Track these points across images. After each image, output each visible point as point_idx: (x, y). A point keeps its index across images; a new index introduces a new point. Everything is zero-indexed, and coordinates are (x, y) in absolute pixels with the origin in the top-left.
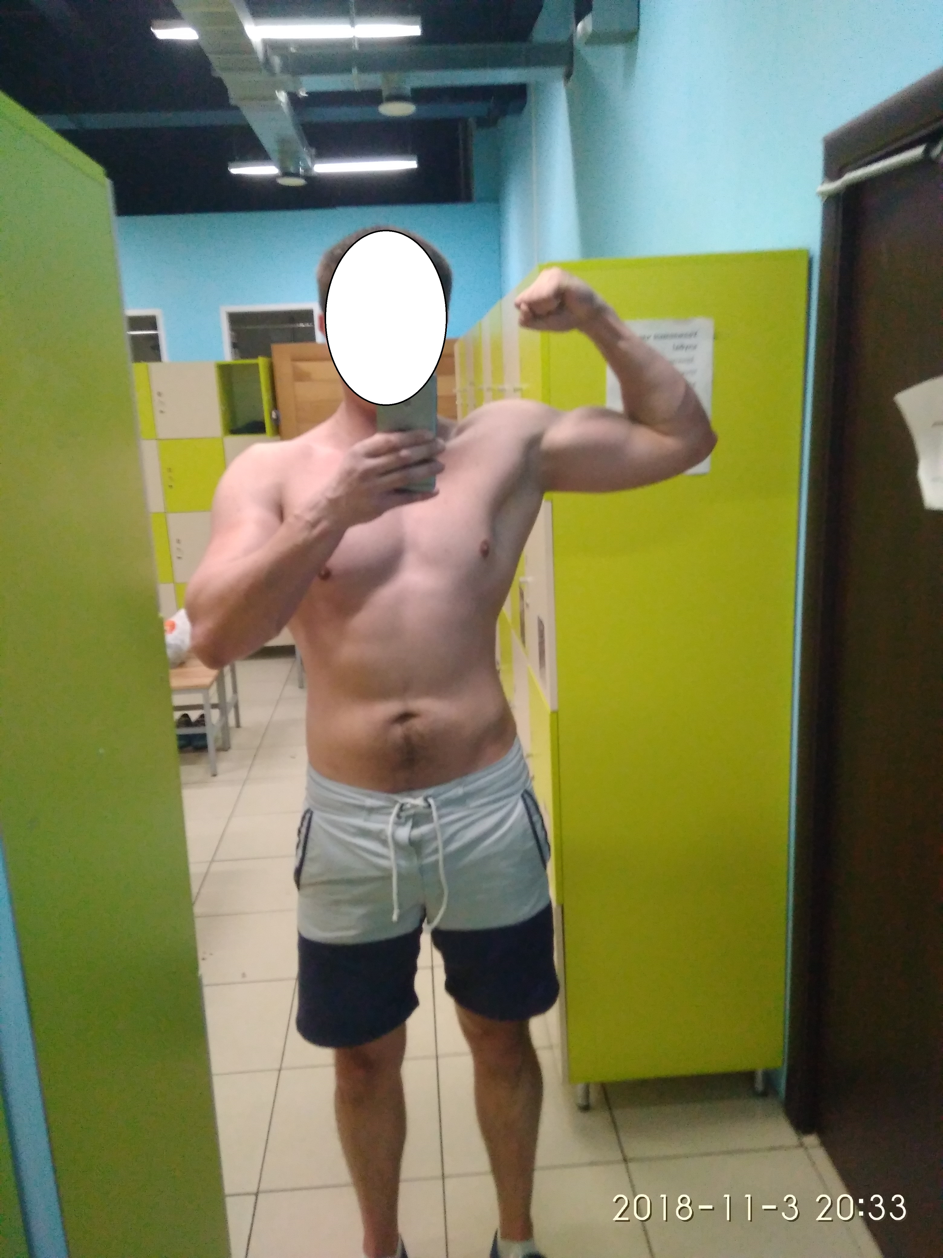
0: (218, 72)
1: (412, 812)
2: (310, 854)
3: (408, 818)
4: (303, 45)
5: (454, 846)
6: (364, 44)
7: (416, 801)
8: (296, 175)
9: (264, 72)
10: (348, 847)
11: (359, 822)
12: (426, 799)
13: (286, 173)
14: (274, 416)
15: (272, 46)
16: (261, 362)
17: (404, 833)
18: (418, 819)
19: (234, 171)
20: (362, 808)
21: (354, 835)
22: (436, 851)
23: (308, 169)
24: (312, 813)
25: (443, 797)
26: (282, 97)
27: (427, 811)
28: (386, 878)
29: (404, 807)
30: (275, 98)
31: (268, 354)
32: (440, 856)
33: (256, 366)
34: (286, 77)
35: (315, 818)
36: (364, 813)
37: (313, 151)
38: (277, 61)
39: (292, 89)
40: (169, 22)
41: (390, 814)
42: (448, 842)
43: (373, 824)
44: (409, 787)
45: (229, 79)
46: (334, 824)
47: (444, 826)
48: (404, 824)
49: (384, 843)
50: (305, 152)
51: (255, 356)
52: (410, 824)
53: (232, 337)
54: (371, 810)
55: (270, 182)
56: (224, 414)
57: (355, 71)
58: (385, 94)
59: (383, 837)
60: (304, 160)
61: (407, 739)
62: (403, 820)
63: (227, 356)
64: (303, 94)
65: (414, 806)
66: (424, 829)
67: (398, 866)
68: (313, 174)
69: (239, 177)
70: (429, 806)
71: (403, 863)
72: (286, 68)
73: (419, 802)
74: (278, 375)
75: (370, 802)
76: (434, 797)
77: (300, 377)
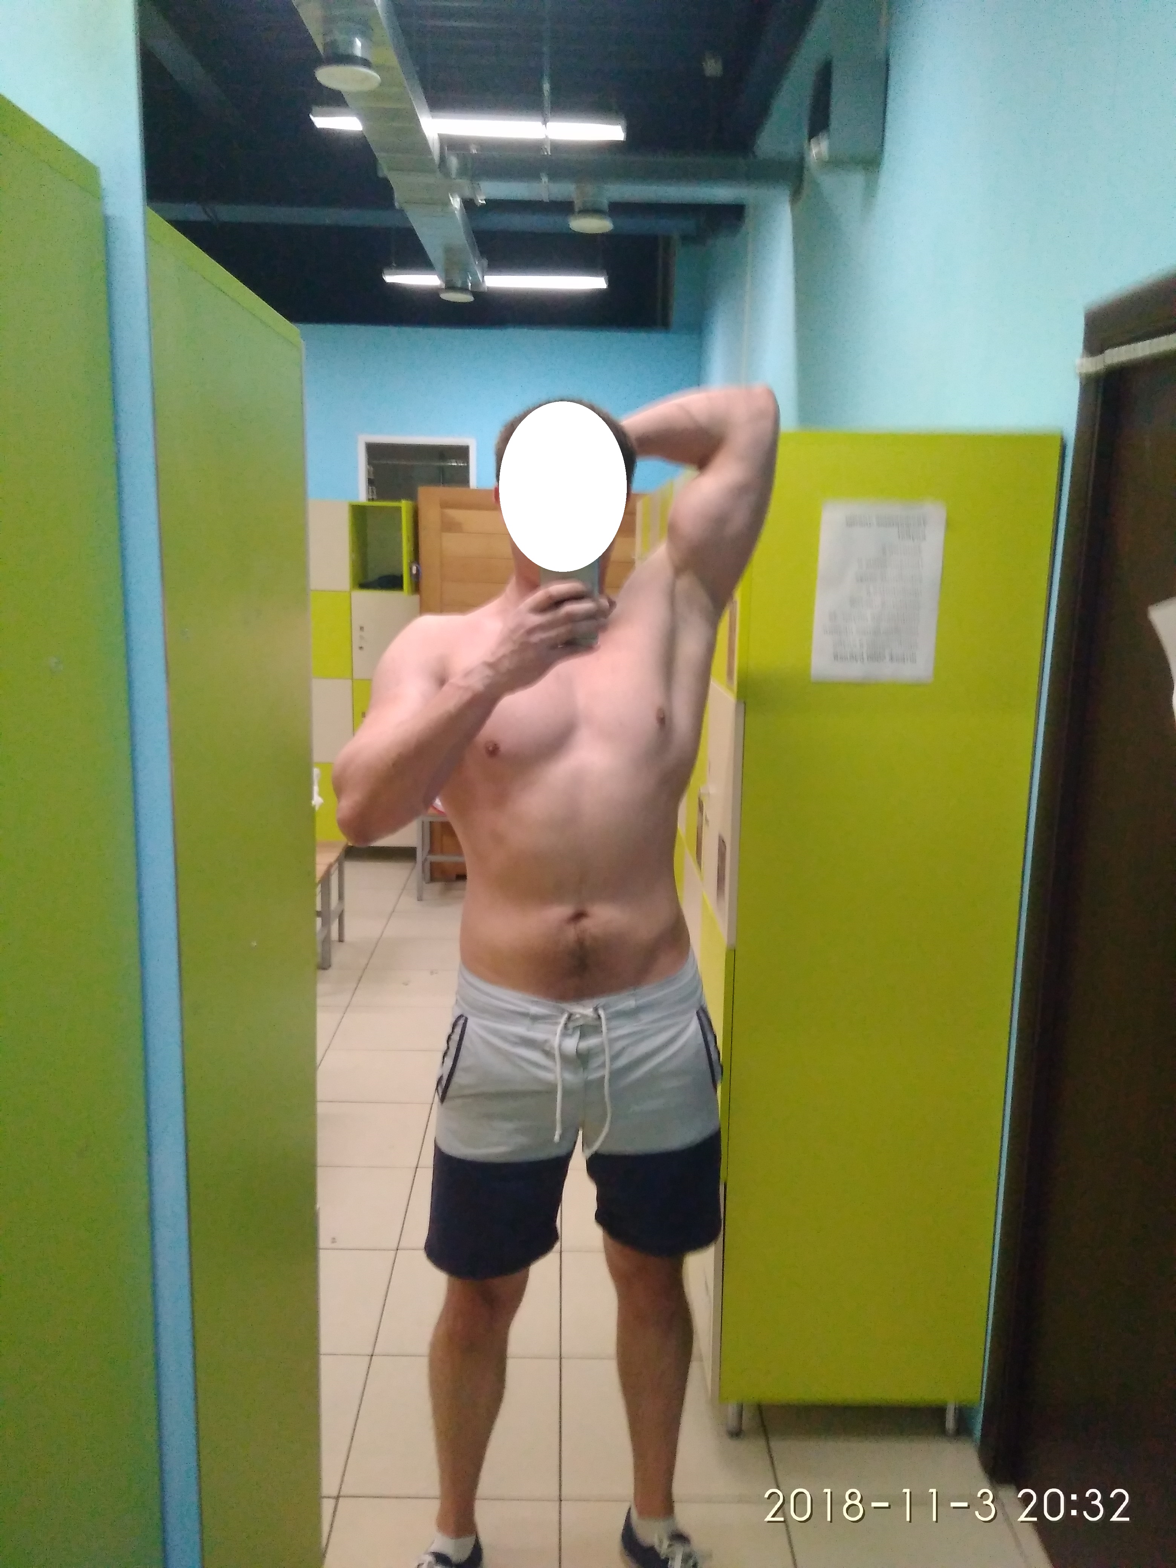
0: (384, 171)
1: (581, 1022)
2: (461, 1064)
3: (575, 1028)
4: (485, 145)
5: (622, 1061)
6: (557, 147)
7: (584, 1010)
8: (464, 289)
9: (439, 174)
10: (507, 1056)
11: (521, 1029)
12: (596, 1009)
13: (450, 287)
14: (414, 571)
15: (450, 144)
16: (405, 505)
17: (571, 1044)
18: (585, 1031)
19: (389, 279)
20: (525, 1015)
21: (515, 1044)
22: (603, 1065)
23: (477, 283)
24: (466, 1020)
25: (613, 1010)
26: (456, 203)
27: (597, 1023)
28: (550, 1091)
29: (573, 1018)
30: (447, 203)
31: (412, 496)
32: (606, 1072)
33: (399, 509)
34: (464, 182)
35: (473, 1024)
36: (527, 1022)
37: (485, 262)
38: (453, 162)
39: (468, 194)
40: (331, 109)
41: (557, 1024)
42: (615, 1057)
43: (538, 1033)
44: (579, 995)
45: (395, 179)
46: (495, 1033)
47: (612, 1041)
48: (571, 1035)
49: (548, 1054)
50: (476, 265)
51: (397, 498)
52: (578, 1034)
53: (369, 472)
54: (535, 1018)
55: (432, 295)
56: (354, 564)
57: (545, 179)
58: (578, 205)
59: (547, 1048)
60: (474, 275)
61: (580, 942)
62: (570, 1032)
63: (361, 495)
64: (481, 201)
65: (584, 1016)
66: (592, 1042)
67: (563, 1080)
68: (481, 290)
69: (393, 286)
70: (599, 1017)
71: (569, 1076)
72: (463, 171)
73: (589, 1011)
74: (422, 523)
75: (534, 1010)
76: (604, 1008)
77: (450, 526)
